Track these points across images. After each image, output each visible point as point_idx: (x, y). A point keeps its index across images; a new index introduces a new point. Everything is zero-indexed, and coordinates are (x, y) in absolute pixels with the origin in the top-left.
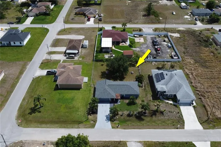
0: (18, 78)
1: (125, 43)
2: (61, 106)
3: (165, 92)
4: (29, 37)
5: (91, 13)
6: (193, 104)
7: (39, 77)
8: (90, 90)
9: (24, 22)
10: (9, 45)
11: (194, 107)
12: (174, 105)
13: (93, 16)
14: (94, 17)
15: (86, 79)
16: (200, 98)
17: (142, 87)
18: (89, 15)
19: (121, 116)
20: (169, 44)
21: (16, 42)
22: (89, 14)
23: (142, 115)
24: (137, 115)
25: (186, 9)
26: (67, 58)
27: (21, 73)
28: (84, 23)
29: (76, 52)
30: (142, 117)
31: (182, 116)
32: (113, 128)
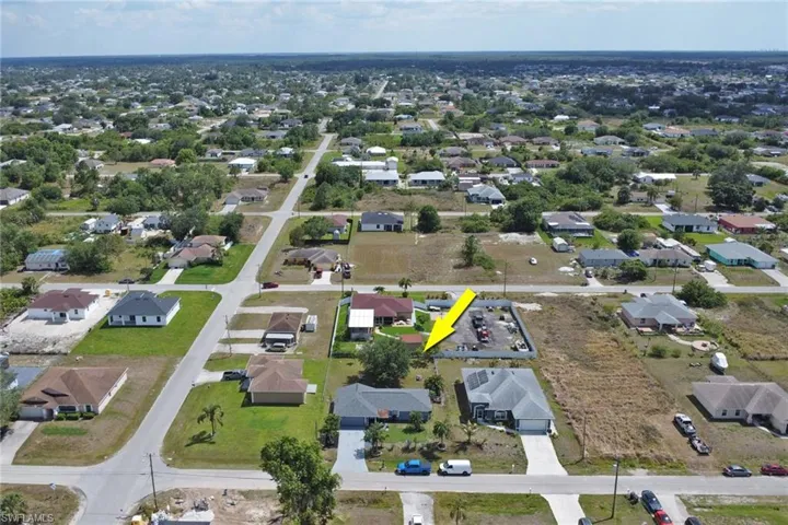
0: (158, 387)
1: (405, 320)
2: (259, 433)
3: (487, 405)
4: (177, 308)
5: (325, 260)
6: (550, 431)
7: (206, 384)
8: (322, 408)
9: (160, 279)
10: (131, 324)
11: (553, 437)
12: (508, 433)
13: (329, 266)
14: (332, 270)
15: (312, 388)
16: (570, 424)
17: (439, 403)
18: (319, 266)
19: (390, 450)
20: (512, 325)
21: (147, 318)
22: (318, 262)
23: (437, 449)
24: (425, 448)
25: (567, 251)
26: (268, 351)
27: (164, 378)
28: (306, 282)
29: (290, 336)
30: (436, 453)
31: (524, 453)
32: (370, 470)
